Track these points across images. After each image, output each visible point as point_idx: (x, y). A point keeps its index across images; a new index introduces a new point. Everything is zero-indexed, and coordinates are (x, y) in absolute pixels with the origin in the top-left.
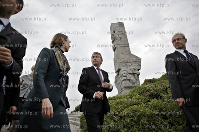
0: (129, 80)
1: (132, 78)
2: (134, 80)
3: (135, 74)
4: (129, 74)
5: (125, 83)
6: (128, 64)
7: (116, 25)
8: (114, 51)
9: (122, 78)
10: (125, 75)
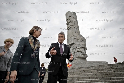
0: (81, 52)
1: (83, 51)
2: (84, 52)
3: (85, 48)
4: (82, 47)
5: (79, 54)
6: (79, 41)
7: (71, 13)
8: (68, 30)
9: (76, 50)
10: (79, 47)
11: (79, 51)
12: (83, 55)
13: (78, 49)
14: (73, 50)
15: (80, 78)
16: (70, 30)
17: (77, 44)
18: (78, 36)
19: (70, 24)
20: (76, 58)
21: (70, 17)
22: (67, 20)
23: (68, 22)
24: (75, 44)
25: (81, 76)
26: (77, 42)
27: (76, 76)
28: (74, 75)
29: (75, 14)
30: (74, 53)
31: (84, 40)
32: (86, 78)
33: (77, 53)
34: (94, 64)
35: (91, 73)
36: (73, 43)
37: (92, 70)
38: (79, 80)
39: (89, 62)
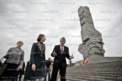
0: (98, 47)
1: (100, 46)
2: (101, 48)
3: (101, 43)
4: (98, 42)
5: (95, 50)
6: (94, 36)
7: (84, 8)
8: (81, 26)
9: (92, 45)
10: (95, 43)
11: (95, 47)
12: (99, 51)
13: (94, 44)
14: (88, 46)
15: (101, 73)
16: (84, 26)
17: (92, 39)
18: (93, 31)
19: (84, 19)
20: (93, 54)
21: (83, 12)
22: (80, 16)
23: (81, 18)
24: (91, 39)
25: (101, 71)
26: (92, 37)
27: (95, 72)
28: (94, 70)
29: (88, 8)
30: (89, 48)
31: (99, 35)
32: (109, 74)
33: (93, 49)
34: (113, 59)
35: (114, 68)
36: (88, 39)
37: (114, 65)
38: (100, 76)
39: (107, 57)
